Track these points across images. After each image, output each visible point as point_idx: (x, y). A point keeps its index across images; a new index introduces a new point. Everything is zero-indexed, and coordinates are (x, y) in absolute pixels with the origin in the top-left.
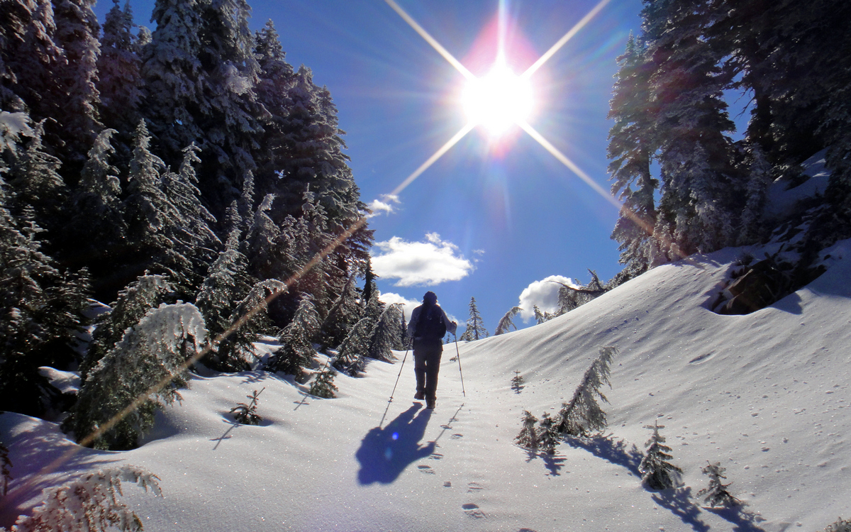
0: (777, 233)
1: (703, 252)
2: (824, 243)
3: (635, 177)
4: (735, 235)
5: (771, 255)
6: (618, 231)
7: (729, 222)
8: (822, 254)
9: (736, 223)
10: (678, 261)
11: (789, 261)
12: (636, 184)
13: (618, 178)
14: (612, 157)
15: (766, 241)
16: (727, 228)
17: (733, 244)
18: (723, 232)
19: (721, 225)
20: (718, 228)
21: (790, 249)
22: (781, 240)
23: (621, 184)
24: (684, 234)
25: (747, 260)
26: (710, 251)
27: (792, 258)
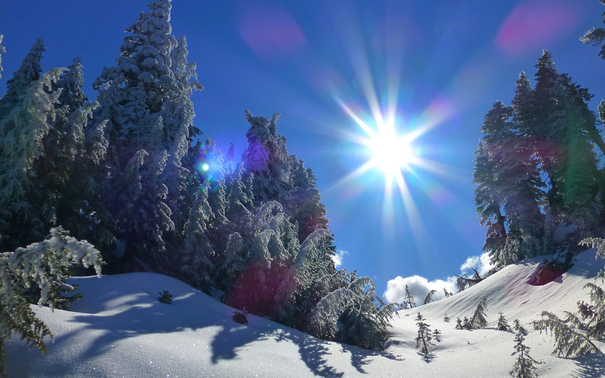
0: (558, 249)
1: (528, 258)
2: (574, 254)
3: (492, 215)
4: (542, 249)
5: (555, 259)
6: (486, 245)
7: (538, 243)
8: (573, 259)
9: (541, 243)
10: (517, 262)
11: (562, 262)
12: (493, 219)
13: (483, 216)
14: (478, 205)
15: (554, 252)
16: (538, 247)
17: (541, 254)
18: (536, 248)
19: (535, 245)
20: (534, 247)
21: (563, 256)
22: (560, 252)
23: (485, 219)
24: (519, 249)
25: (546, 261)
26: (531, 258)
27: (563, 260)
